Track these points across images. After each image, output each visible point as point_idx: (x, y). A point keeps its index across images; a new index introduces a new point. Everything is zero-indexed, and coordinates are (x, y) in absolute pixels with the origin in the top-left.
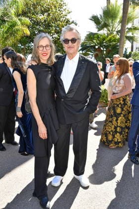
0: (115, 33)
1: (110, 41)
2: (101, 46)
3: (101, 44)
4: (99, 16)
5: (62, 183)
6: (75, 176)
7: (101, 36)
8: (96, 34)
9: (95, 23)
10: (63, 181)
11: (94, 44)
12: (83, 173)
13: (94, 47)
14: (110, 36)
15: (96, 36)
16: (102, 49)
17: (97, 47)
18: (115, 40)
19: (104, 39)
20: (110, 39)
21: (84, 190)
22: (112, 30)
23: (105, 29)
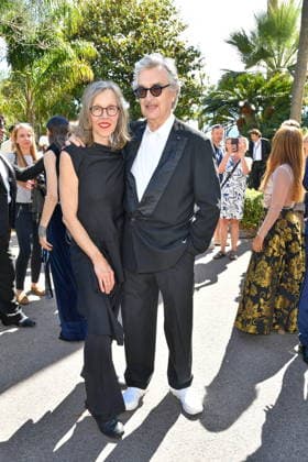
0: (284, 70)
1: (272, 89)
2: (251, 101)
3: (251, 97)
4: (249, 35)
5: (140, 404)
6: (173, 390)
7: (252, 78)
8: (241, 74)
9: (240, 49)
10: (144, 400)
11: (236, 97)
12: (188, 384)
13: (235, 103)
14: (272, 80)
15: (240, 78)
16: (253, 107)
17: (241, 104)
18: (283, 88)
19: (258, 86)
20: (273, 86)
21: (190, 422)
22: (278, 66)
23: (263, 63)
